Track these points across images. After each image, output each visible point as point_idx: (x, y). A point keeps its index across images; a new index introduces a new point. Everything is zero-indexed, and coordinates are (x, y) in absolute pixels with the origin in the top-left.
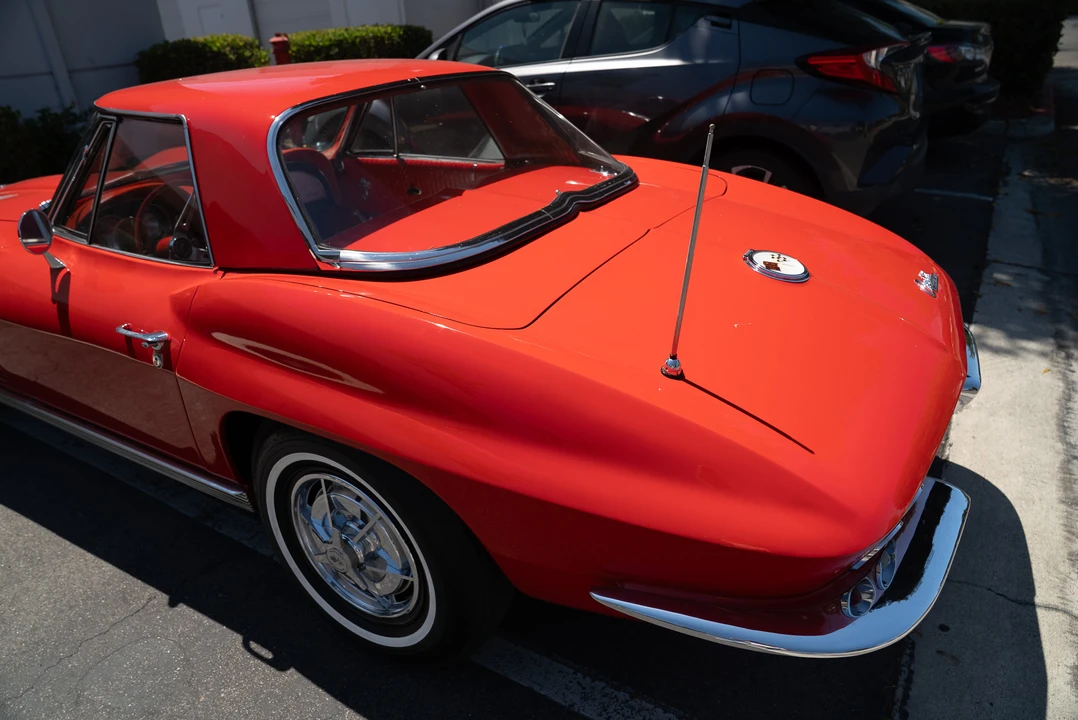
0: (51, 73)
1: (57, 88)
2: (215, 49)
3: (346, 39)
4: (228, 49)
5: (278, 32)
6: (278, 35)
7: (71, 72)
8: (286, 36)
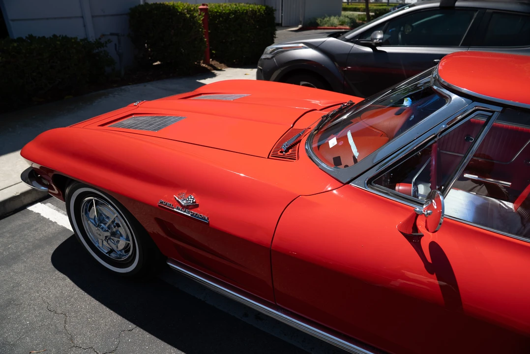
0: (82, 17)
1: (85, 26)
2: (180, 10)
3: (239, 10)
4: (186, 11)
5: (204, 3)
6: (203, 5)
7: (93, 17)
8: (207, 5)
